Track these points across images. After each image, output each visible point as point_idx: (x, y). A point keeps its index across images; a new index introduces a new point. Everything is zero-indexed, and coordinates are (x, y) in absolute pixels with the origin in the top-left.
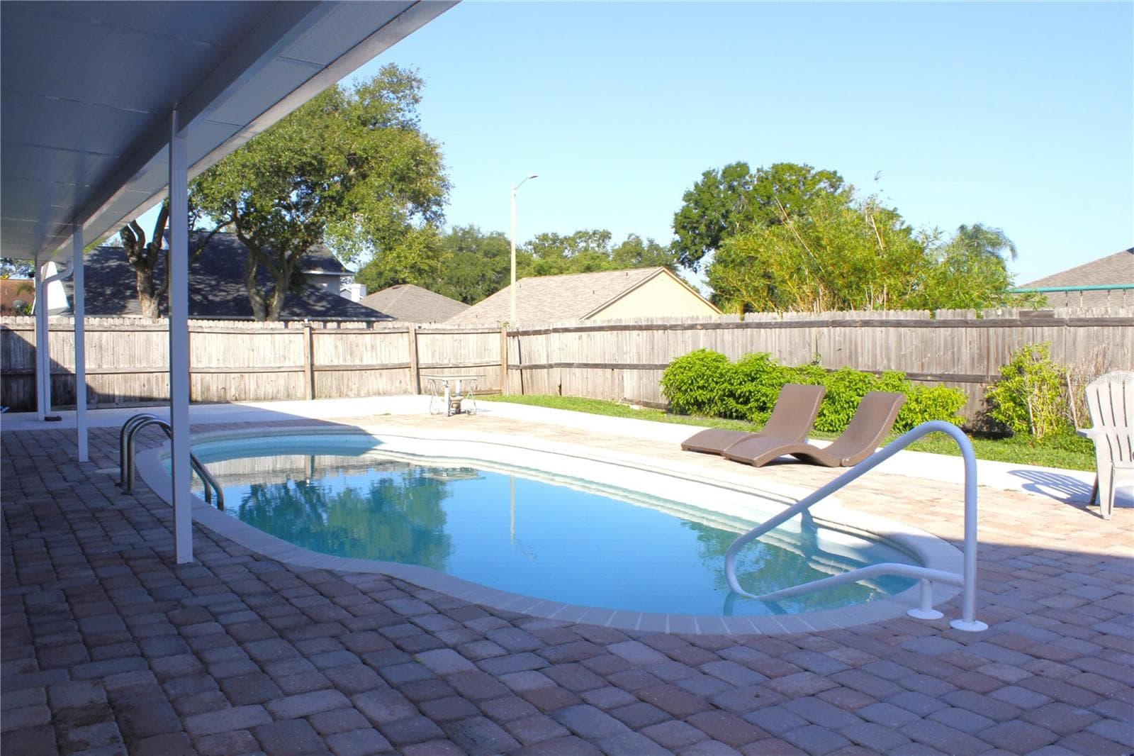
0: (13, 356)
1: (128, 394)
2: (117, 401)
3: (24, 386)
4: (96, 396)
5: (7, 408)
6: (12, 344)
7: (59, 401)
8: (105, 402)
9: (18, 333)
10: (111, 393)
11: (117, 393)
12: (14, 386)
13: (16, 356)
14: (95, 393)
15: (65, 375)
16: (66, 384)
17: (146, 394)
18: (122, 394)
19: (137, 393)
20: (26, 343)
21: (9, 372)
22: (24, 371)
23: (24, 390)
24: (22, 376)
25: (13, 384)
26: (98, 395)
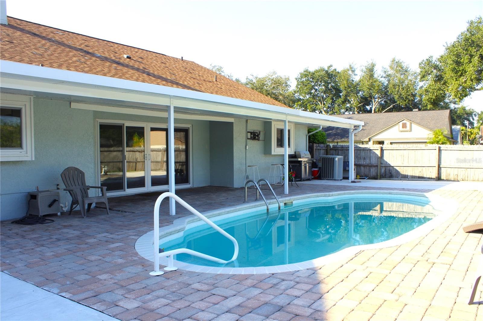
0: (372, 159)
1: (413, 175)
2: (409, 177)
3: (375, 170)
4: (401, 175)
5: (368, 178)
6: (372, 155)
7: (387, 176)
8: (404, 178)
9: (374, 151)
10: (407, 174)
11: (409, 174)
12: (372, 170)
13: (373, 159)
14: (401, 174)
15: (389, 166)
16: (389, 170)
17: (421, 175)
18: (411, 175)
19: (417, 175)
20: (376, 154)
21: (370, 165)
22: (375, 165)
23: (375, 171)
24: (374, 166)
25: (371, 169)
26: (402, 175)
